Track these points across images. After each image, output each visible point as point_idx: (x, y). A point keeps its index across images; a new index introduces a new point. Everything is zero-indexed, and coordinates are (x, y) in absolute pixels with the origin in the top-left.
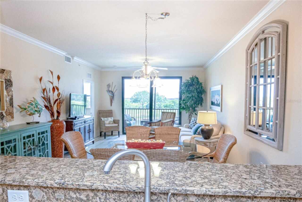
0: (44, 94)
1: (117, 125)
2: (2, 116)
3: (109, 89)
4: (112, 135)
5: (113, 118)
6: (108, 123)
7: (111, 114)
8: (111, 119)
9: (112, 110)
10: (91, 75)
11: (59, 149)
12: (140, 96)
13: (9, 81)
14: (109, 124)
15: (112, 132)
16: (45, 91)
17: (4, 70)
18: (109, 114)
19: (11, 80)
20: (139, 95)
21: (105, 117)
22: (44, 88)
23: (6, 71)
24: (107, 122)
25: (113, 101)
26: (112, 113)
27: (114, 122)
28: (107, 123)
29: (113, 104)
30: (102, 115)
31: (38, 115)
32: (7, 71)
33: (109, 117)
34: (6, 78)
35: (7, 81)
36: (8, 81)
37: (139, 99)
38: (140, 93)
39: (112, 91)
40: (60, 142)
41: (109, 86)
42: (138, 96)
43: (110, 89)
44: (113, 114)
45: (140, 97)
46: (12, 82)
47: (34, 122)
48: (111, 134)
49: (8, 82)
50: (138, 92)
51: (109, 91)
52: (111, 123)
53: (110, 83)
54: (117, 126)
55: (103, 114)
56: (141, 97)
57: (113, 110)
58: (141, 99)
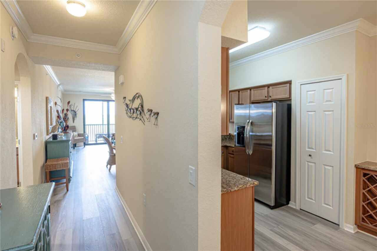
7: (75, 129)
9: (75, 126)
25: (75, 119)
43: (72, 109)
53: (72, 104)
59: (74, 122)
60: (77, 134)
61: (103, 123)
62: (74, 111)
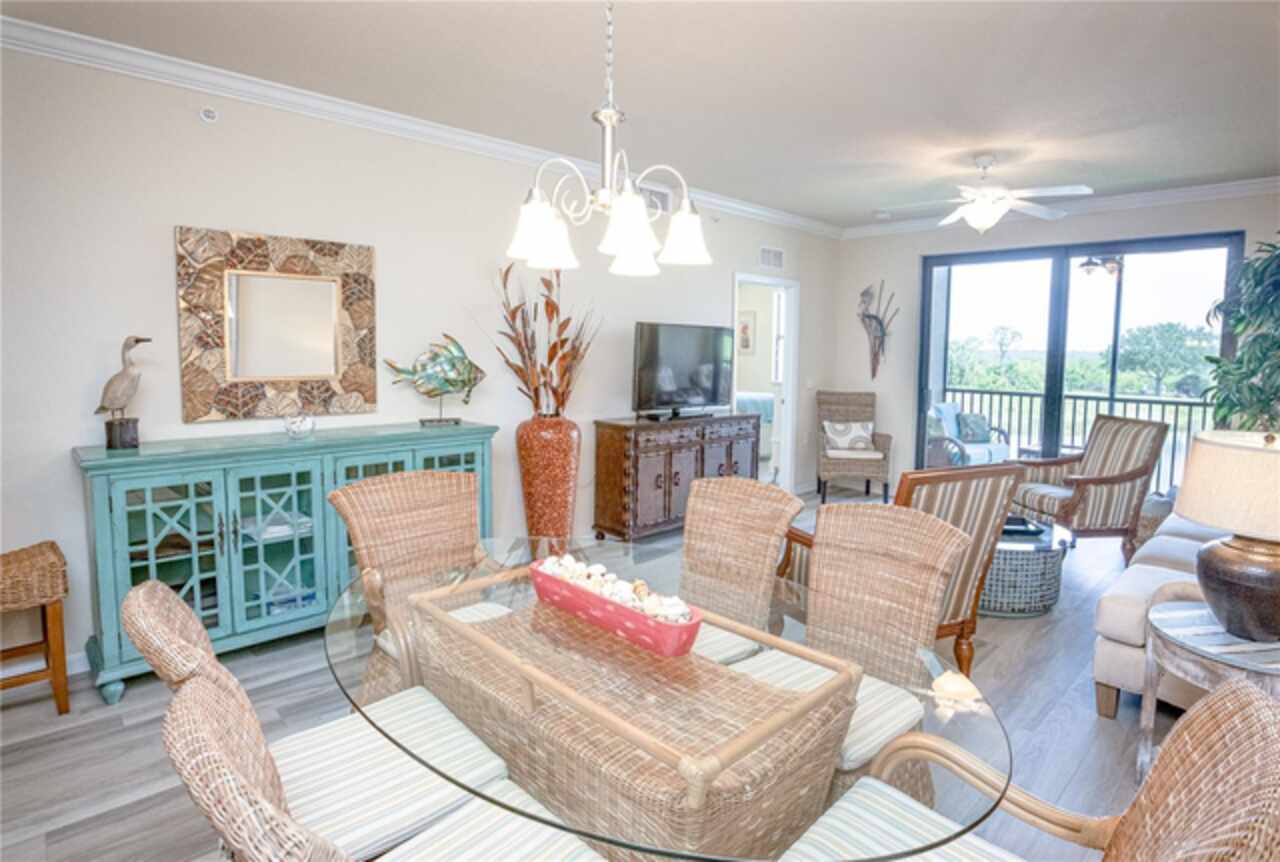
0: (513, 327)
1: (879, 456)
2: (327, 395)
3: (867, 309)
4: (868, 492)
5: (870, 426)
6: (847, 445)
7: (869, 409)
8: (859, 431)
9: (872, 395)
10: (779, 255)
11: (546, 525)
12: (1147, 344)
13: (362, 280)
14: (851, 449)
15: (868, 483)
16: (519, 315)
17: (342, 246)
18: (860, 407)
19: (371, 277)
20: (1144, 341)
21: (839, 421)
22: (514, 304)
23: (347, 248)
24: (843, 441)
25: (882, 359)
26: (872, 405)
27: (874, 441)
28: (840, 445)
29: (880, 368)
30: (829, 410)
31: (463, 395)
32: (351, 247)
33: (856, 421)
34: (349, 271)
35: (351, 281)
36: (356, 281)
37: (1142, 357)
38: (1148, 332)
39: (881, 316)
40: (547, 501)
41: (867, 294)
42: (1138, 343)
43: (872, 311)
44: (878, 410)
45: (1148, 347)
46: (373, 284)
47: (447, 421)
48: (863, 488)
49: (354, 285)
50: (1139, 330)
51: (867, 317)
52: (861, 445)
53: (871, 287)
54: (878, 461)
55: (834, 408)
56: (1154, 347)
57: (877, 393)
58: (1152, 356)
59: (874, 374)
60: (867, 435)
61: (1112, 393)
62: (875, 318)
